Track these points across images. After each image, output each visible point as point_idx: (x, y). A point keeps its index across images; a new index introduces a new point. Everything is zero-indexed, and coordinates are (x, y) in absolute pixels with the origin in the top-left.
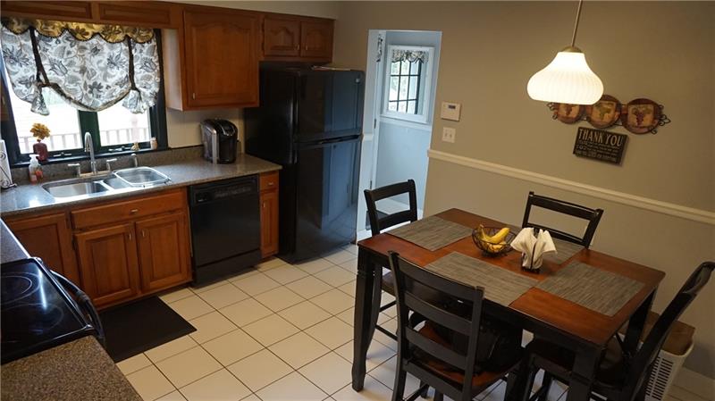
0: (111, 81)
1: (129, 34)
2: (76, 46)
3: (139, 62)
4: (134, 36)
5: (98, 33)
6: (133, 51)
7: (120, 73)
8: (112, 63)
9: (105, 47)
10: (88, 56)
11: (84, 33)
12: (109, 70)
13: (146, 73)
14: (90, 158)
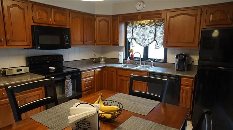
0: (150, 38)
1: (156, 23)
2: (142, 28)
3: (159, 32)
4: (158, 24)
5: (147, 24)
6: (157, 28)
7: (153, 36)
8: (150, 32)
9: (149, 28)
10: (145, 31)
11: (144, 24)
12: (150, 35)
13: (161, 35)
14: (140, 60)
